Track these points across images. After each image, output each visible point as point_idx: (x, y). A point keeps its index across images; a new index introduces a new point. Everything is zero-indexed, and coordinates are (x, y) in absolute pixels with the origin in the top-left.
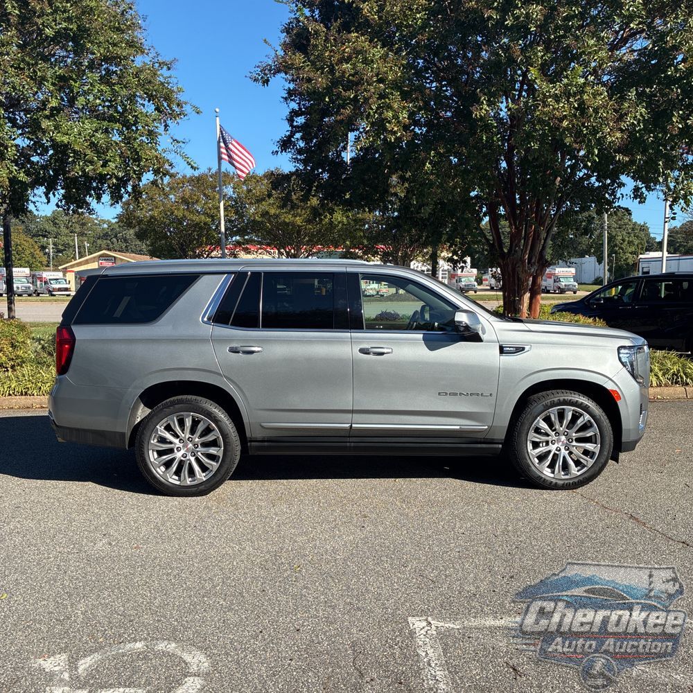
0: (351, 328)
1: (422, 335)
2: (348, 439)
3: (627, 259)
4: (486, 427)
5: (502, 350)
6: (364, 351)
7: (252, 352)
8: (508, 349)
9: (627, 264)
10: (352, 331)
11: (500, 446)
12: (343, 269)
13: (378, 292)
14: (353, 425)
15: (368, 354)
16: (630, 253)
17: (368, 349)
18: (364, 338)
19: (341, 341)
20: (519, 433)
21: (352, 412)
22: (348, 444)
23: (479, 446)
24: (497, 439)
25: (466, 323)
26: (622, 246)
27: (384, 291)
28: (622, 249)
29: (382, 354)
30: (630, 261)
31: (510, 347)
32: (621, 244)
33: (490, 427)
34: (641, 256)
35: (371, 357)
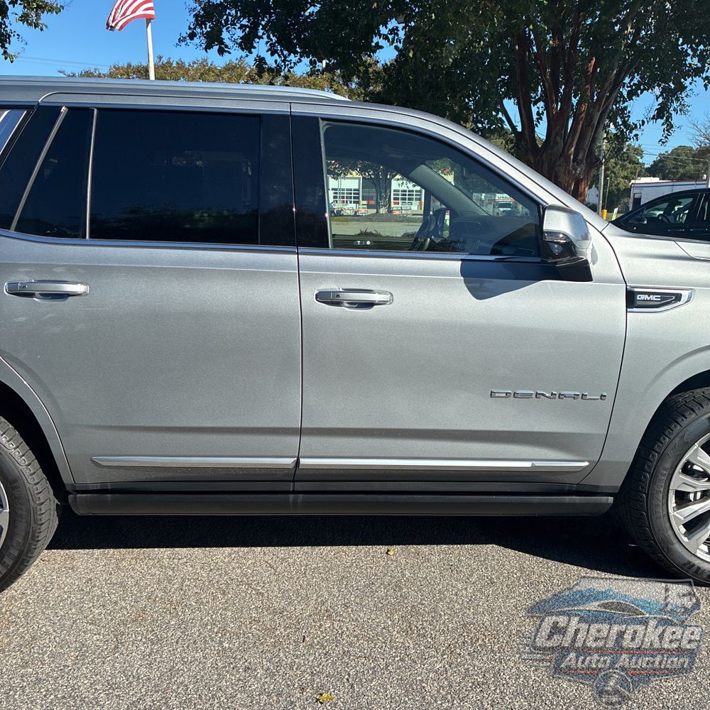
0: (299, 244)
1: (460, 262)
2: (291, 487)
3: (618, 184)
4: (587, 464)
5: (631, 299)
6: (328, 298)
7: (64, 296)
8: (646, 297)
9: (619, 190)
10: (301, 249)
11: (611, 499)
12: (283, 108)
13: (356, 212)
14: (302, 461)
15: (338, 304)
16: (622, 178)
17: (337, 294)
18: (328, 268)
19: (275, 275)
20: (654, 476)
21: (301, 432)
22: (291, 497)
23: (567, 499)
24: (606, 487)
25: (566, 236)
26: (615, 170)
27: (363, 211)
28: (614, 173)
29: (370, 305)
30: (622, 187)
31: (649, 294)
32: (614, 167)
33: (594, 465)
34: (633, 181)
35: (344, 311)
